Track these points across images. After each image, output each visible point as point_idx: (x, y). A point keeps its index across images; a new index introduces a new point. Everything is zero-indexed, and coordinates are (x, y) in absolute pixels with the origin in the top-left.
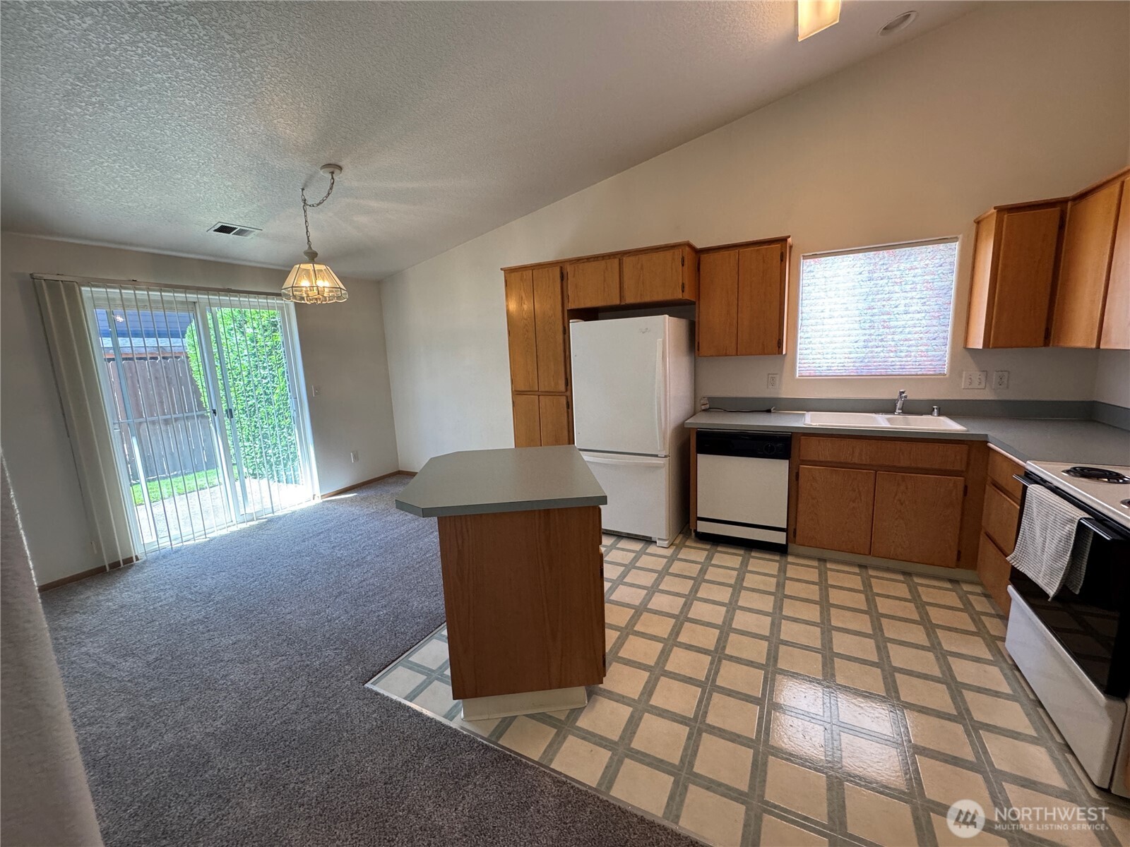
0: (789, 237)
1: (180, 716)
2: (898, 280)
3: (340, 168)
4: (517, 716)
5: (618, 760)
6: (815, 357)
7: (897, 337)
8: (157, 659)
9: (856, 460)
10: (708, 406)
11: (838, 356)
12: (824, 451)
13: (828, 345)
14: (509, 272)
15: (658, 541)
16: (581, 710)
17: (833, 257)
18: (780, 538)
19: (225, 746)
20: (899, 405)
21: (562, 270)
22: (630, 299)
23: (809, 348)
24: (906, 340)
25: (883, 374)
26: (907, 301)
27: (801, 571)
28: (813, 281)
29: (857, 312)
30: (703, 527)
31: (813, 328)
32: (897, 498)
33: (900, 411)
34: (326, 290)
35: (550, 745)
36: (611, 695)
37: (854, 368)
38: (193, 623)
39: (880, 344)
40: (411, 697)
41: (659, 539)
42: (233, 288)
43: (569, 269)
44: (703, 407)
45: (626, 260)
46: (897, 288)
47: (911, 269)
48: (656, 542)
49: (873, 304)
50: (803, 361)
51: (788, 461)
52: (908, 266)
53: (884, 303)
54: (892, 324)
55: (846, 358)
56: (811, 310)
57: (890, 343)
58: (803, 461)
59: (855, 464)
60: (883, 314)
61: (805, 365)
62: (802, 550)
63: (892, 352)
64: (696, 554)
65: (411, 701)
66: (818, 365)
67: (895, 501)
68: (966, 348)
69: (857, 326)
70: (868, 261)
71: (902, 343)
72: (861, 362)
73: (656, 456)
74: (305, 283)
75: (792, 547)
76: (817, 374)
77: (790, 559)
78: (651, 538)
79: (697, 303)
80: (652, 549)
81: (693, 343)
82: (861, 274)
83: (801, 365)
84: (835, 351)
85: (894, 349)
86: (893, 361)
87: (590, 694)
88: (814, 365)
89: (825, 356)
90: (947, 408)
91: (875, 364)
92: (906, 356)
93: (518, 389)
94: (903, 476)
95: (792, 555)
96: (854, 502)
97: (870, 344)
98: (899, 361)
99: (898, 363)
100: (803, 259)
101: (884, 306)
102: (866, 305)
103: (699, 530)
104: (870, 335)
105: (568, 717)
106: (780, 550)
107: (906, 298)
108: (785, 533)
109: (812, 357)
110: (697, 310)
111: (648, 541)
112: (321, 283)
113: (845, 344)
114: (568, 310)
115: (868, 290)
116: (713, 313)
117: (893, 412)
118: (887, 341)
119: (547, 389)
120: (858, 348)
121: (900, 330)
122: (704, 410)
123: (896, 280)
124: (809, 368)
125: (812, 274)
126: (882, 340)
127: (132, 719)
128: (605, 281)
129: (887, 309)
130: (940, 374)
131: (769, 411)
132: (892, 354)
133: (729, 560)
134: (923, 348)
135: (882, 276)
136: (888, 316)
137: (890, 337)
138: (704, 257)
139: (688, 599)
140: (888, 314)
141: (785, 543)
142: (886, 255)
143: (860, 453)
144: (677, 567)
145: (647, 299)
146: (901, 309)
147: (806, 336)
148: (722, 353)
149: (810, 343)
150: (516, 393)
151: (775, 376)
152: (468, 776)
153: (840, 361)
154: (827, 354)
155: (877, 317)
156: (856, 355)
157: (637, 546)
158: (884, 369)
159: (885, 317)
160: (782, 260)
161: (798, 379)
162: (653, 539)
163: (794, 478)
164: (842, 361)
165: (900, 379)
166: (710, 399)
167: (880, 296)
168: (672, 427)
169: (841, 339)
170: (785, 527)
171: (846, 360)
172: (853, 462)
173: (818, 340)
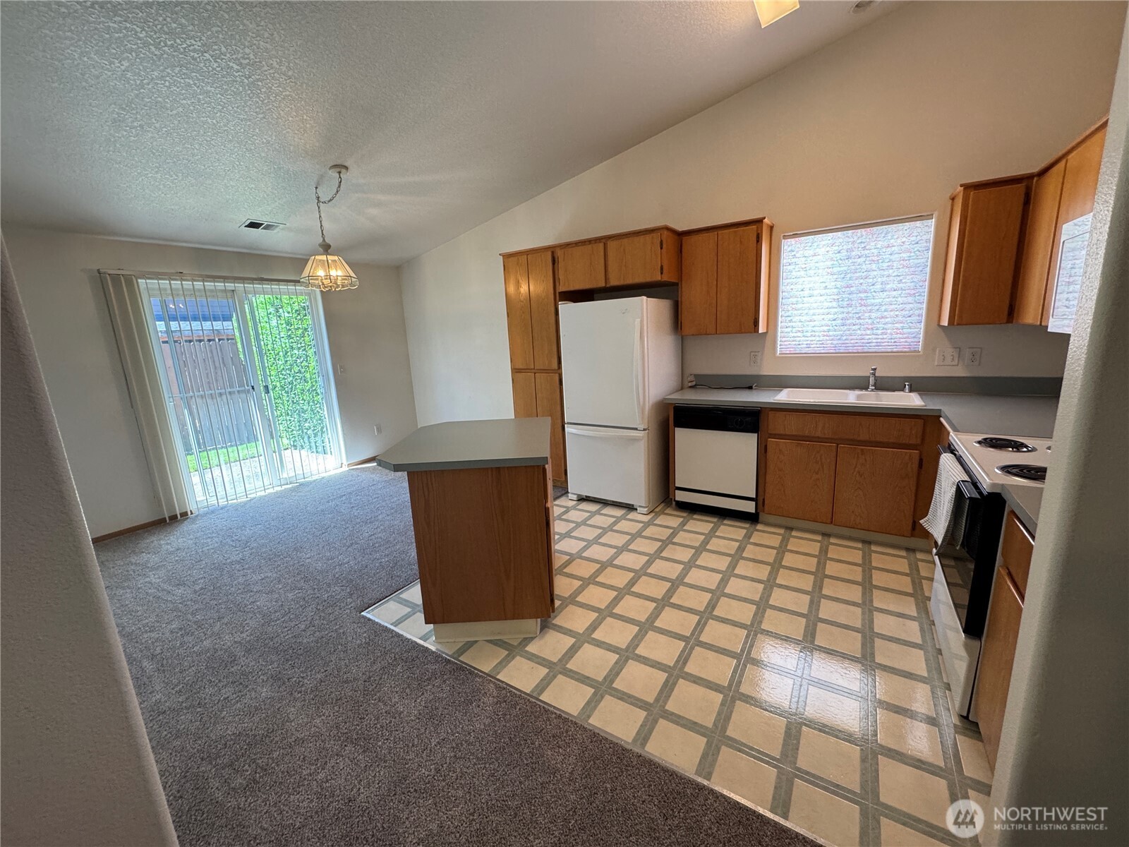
0: (764, 218)
1: (216, 629)
2: (875, 258)
3: (346, 168)
4: (476, 642)
5: (553, 675)
6: (795, 335)
7: (873, 315)
8: (202, 589)
9: (819, 434)
10: (694, 383)
11: (817, 334)
12: (792, 425)
13: (807, 323)
14: (507, 257)
15: (638, 509)
16: (532, 639)
17: (813, 237)
18: (750, 507)
19: (248, 651)
20: (872, 380)
21: (554, 255)
22: (614, 281)
23: (789, 327)
24: (882, 317)
25: (859, 351)
26: (884, 279)
27: (766, 537)
28: (793, 260)
29: (836, 290)
30: (681, 496)
31: (794, 306)
32: (857, 469)
33: (874, 388)
34: (339, 278)
35: (500, 663)
36: (560, 629)
37: (832, 346)
38: (231, 563)
39: (858, 321)
40: (396, 624)
41: (640, 506)
42: (265, 277)
43: (559, 253)
44: (690, 384)
45: (612, 244)
46: (874, 266)
47: (888, 246)
48: (636, 509)
49: (850, 282)
50: (784, 339)
51: (756, 435)
52: (885, 244)
53: (862, 281)
54: (869, 302)
55: (824, 336)
56: (792, 289)
57: (867, 320)
58: (770, 434)
59: (818, 437)
60: (860, 292)
61: (786, 343)
62: (771, 519)
63: (868, 329)
64: (672, 520)
65: (395, 626)
66: (797, 343)
67: (855, 473)
68: (939, 325)
69: (835, 304)
70: (847, 239)
71: (878, 320)
72: (839, 339)
73: (636, 429)
74: (321, 273)
75: (762, 517)
76: (797, 352)
77: (759, 527)
78: (633, 505)
79: (680, 285)
80: (632, 515)
81: (677, 322)
82: (839, 252)
83: (782, 343)
84: (814, 329)
85: (870, 327)
86: (870, 339)
87: (544, 627)
88: (794, 343)
89: (805, 334)
90: (916, 385)
91: (852, 341)
92: (882, 334)
93: (517, 367)
94: (862, 450)
95: (762, 523)
96: (817, 473)
97: (848, 322)
98: (875, 339)
99: (874, 341)
100: (784, 239)
101: (861, 284)
102: (843, 284)
103: (676, 499)
104: (848, 313)
105: (520, 644)
106: (752, 518)
107: (883, 276)
108: (754, 503)
109: (793, 335)
110: (680, 290)
111: (630, 508)
112: (333, 273)
113: (823, 323)
114: (560, 293)
115: (845, 268)
116: (694, 293)
117: (866, 388)
118: (864, 319)
119: (542, 368)
120: (836, 326)
121: (877, 307)
122: (691, 387)
123: (873, 258)
124: (789, 346)
125: (793, 253)
126: (859, 318)
127: (181, 629)
128: (591, 264)
129: (864, 287)
130: (915, 351)
131: (750, 388)
132: (868, 332)
133: (701, 525)
134: (899, 326)
135: (860, 254)
136: (865, 294)
137: (867, 315)
138: (685, 239)
139: (651, 558)
140: (866, 292)
141: (754, 511)
142: (864, 233)
143: (821, 427)
144: (650, 531)
145: (630, 281)
146: (878, 287)
147: (787, 314)
148: (702, 333)
149: (790, 321)
150: (515, 371)
151: (756, 353)
152: (429, 679)
153: (818, 339)
154: (807, 332)
155: (855, 295)
156: (835, 333)
157: (619, 512)
158: (861, 346)
159: (862, 295)
160: (758, 241)
161: (778, 357)
162: (635, 507)
163: (762, 451)
164: (822, 338)
165: (875, 356)
166: (696, 376)
167: (858, 275)
168: (651, 402)
169: (821, 317)
170: (754, 497)
171: (825, 338)
172: (817, 435)
173: (798, 318)
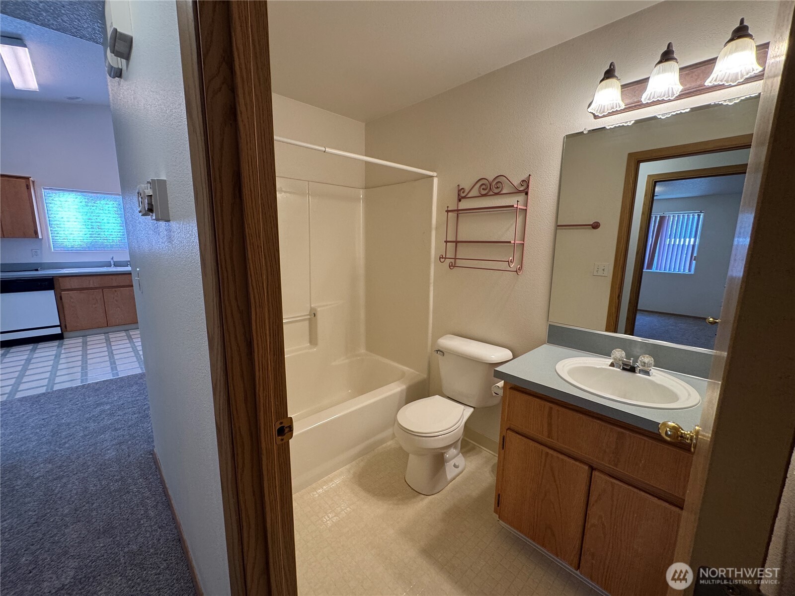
0: (30, 177)
2: (101, 208)
7: (106, 233)
9: (91, 286)
11: (76, 241)
12: (75, 283)
13: (69, 235)
17: (63, 192)
18: (58, 331)
20: (112, 263)
23: (57, 236)
24: (111, 235)
26: (108, 218)
27: (72, 344)
28: (52, 202)
29: (83, 220)
31: (58, 226)
32: (114, 299)
33: (114, 266)
37: (87, 247)
39: (98, 236)
46: (101, 212)
47: (106, 204)
49: (90, 217)
50: (55, 243)
51: (52, 291)
52: (105, 202)
53: (96, 217)
54: (102, 227)
56: (55, 217)
57: (103, 236)
58: (62, 290)
59: (91, 288)
60: (97, 223)
61: (57, 245)
62: (71, 334)
63: (105, 240)
66: (65, 245)
67: (114, 301)
69: (84, 227)
70: (84, 197)
71: (109, 236)
72: (90, 244)
75: (65, 335)
76: (66, 250)
77: (65, 340)
82: (81, 202)
83: (54, 245)
84: (74, 238)
85: (106, 238)
88: (63, 245)
92: (112, 242)
94: (115, 290)
95: (66, 338)
96: (95, 304)
97: (93, 236)
100: (43, 189)
101: (96, 219)
102: (87, 217)
104: (92, 232)
106: (59, 337)
107: (107, 216)
108: (59, 328)
109: (61, 241)
113: (79, 235)
115: (87, 211)
117: (110, 266)
118: (101, 235)
120: (87, 237)
121: (107, 230)
124: (60, 247)
125: (50, 198)
126: (99, 234)
129: (98, 220)
131: (36, 270)
134: (120, 239)
135: (93, 205)
137: (103, 233)
140: (100, 222)
141: (60, 332)
142: (93, 196)
143: (92, 283)
146: (105, 221)
147: (54, 230)
149: (58, 233)
151: (37, 250)
153: (78, 243)
154: (70, 239)
155: (94, 224)
156: (87, 241)
158: (102, 247)
159: (99, 224)
160: (28, 188)
161: (53, 252)
163: (59, 300)
164: (80, 243)
167: (94, 214)
169: (76, 233)
170: (59, 324)
171: (82, 243)
172: (90, 287)
173: (63, 232)
